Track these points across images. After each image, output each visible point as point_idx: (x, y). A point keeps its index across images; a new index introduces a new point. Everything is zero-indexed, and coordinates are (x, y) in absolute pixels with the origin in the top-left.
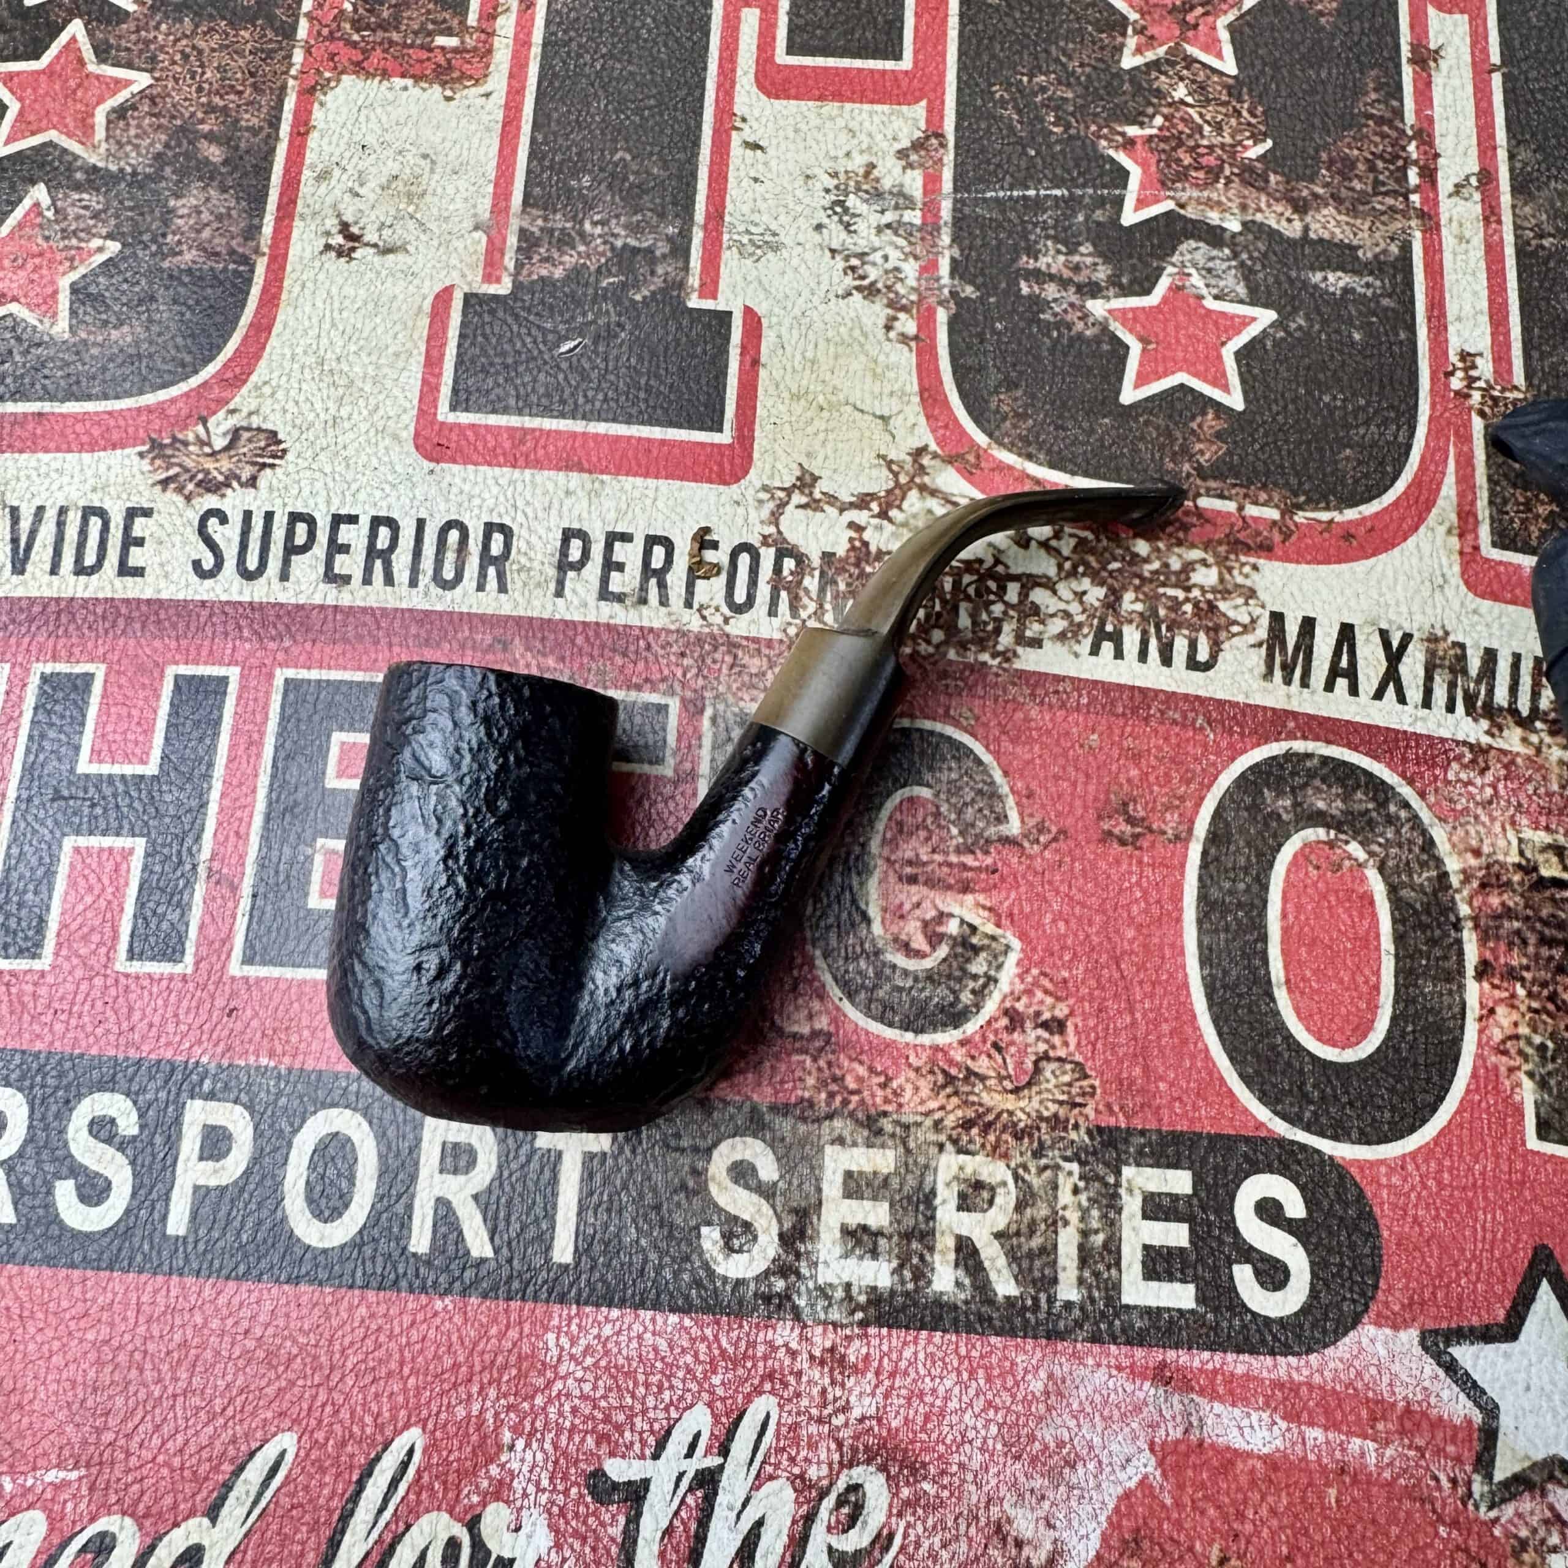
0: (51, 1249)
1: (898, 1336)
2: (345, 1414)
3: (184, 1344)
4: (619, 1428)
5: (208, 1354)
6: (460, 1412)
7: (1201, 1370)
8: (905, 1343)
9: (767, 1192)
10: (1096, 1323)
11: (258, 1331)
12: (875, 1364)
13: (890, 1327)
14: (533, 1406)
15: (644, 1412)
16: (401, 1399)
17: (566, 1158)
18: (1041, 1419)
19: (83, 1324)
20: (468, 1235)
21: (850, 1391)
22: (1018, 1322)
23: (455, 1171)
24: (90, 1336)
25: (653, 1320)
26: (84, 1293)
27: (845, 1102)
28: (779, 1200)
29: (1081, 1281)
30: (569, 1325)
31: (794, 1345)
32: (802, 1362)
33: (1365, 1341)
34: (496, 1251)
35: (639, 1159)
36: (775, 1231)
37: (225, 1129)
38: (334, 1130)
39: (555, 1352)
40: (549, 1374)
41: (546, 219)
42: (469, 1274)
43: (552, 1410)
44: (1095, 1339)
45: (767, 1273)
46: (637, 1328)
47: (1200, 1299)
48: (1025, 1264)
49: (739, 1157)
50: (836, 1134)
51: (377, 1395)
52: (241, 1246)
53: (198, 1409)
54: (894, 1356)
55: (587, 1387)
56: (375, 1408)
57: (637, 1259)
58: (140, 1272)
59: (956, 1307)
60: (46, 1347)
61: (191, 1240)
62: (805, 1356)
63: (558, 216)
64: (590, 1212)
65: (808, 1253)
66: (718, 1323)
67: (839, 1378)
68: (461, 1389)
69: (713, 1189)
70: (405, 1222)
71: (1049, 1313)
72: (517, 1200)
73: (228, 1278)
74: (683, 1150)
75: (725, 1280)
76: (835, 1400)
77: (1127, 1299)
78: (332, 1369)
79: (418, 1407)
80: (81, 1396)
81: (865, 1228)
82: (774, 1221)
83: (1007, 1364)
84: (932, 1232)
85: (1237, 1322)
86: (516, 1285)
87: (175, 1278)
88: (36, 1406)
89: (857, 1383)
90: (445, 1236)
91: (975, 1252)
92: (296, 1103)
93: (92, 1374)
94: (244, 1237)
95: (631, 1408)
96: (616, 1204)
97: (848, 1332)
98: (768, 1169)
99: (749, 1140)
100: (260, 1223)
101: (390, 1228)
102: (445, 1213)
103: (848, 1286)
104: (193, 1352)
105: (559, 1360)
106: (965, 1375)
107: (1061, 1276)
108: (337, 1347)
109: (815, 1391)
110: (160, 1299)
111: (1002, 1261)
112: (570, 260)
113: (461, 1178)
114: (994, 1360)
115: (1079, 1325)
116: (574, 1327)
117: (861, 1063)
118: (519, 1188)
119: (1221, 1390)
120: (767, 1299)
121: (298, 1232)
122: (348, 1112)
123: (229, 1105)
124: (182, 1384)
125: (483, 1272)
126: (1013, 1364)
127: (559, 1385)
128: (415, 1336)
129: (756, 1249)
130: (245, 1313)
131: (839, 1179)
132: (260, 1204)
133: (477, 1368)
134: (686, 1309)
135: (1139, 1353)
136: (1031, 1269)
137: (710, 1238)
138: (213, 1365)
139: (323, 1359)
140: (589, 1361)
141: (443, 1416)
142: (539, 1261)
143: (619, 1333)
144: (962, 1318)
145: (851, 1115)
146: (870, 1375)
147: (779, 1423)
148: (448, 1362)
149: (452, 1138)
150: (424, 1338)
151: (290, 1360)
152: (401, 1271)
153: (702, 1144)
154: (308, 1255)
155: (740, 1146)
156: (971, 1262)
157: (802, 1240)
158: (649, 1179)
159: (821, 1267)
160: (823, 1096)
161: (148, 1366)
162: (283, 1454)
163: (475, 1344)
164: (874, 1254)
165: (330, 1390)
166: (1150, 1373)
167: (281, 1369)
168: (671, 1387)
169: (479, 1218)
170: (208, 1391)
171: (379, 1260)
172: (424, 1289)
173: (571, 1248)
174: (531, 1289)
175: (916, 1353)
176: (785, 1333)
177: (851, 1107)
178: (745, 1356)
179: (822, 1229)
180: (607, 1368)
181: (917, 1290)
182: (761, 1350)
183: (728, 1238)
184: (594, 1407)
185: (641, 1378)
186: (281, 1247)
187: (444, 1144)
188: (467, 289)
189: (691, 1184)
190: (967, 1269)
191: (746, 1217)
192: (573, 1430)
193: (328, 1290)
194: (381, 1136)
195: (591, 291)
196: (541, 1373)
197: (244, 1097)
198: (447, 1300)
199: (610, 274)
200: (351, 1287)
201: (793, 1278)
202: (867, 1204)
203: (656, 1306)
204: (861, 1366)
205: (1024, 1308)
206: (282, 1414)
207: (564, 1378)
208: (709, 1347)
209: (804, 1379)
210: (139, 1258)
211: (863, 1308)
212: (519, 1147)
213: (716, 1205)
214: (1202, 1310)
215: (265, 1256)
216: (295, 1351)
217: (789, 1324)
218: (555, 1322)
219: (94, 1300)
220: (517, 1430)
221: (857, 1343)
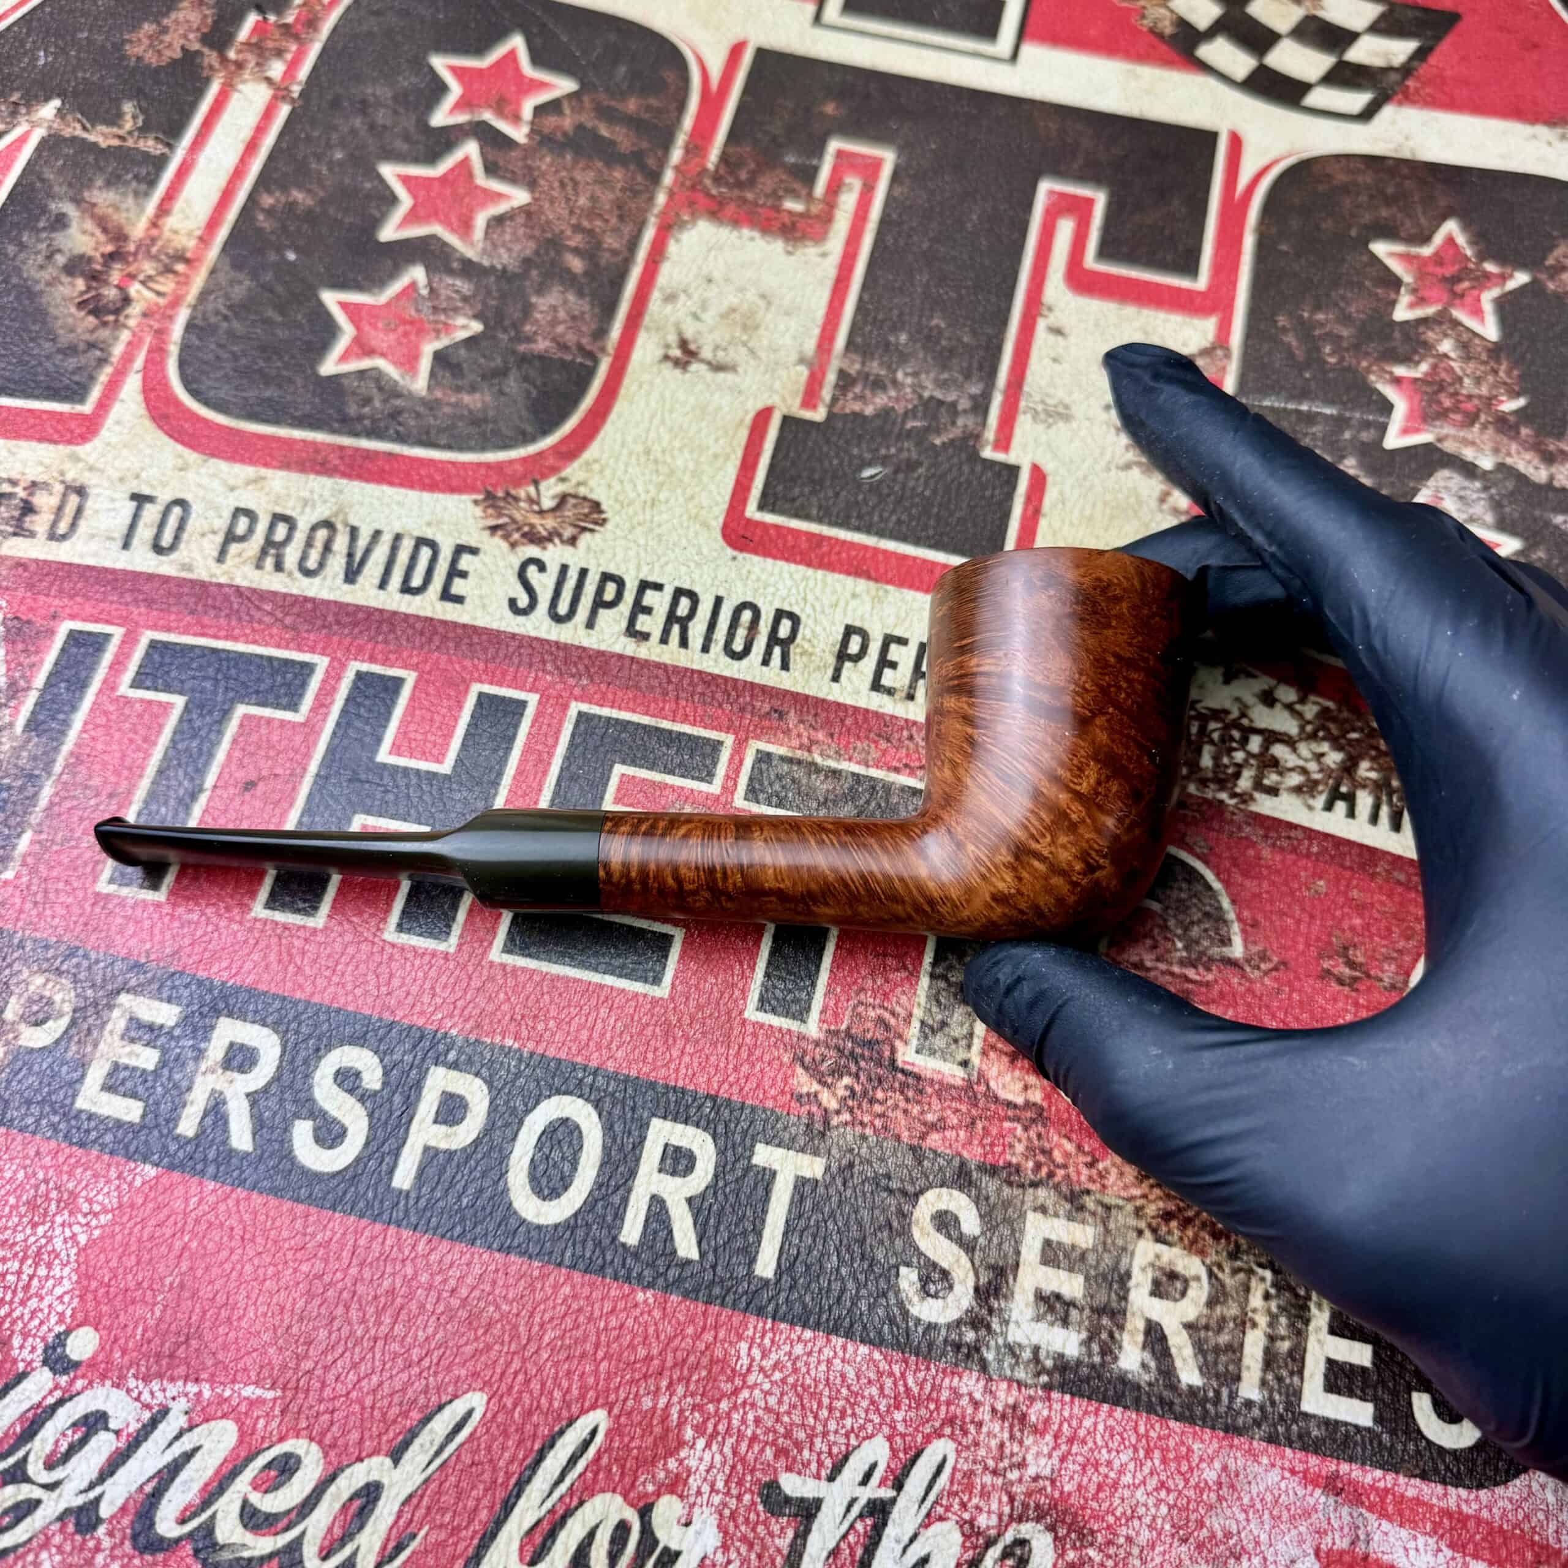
0: (279, 1181)
1: (1079, 1406)
2: (535, 1386)
3: (392, 1292)
4: (798, 1446)
5: (414, 1306)
6: (647, 1403)
7: (1372, 1487)
8: (1086, 1413)
9: (968, 1245)
10: (1275, 1426)
11: (464, 1292)
12: (1055, 1427)
13: (1073, 1395)
14: (717, 1410)
15: (825, 1434)
16: (591, 1380)
17: (779, 1178)
18: (1211, 1507)
19: (299, 1255)
20: (677, 1234)
21: (1028, 1449)
22: (1198, 1411)
23: (674, 1173)
24: (305, 1268)
25: (844, 1348)
26: (305, 1227)
27: (1051, 1175)
28: (978, 1255)
29: (1264, 1383)
30: (763, 1337)
31: (978, 1396)
32: (985, 1414)
33: (1535, 1486)
34: (702, 1255)
35: (849, 1192)
36: (971, 1283)
37: (462, 1098)
38: (564, 1115)
39: (745, 1361)
40: (738, 1382)
41: (863, 364)
42: (673, 1273)
43: (736, 1417)
44: (1272, 1439)
45: (959, 1323)
46: (828, 1353)
47: (1378, 1419)
48: (1210, 1358)
49: (943, 1207)
50: (1040, 1201)
51: (569, 1373)
52: (460, 1209)
53: (396, 1355)
54: (1074, 1423)
55: (772, 1401)
56: (565, 1384)
57: (836, 1286)
58: (361, 1216)
59: (1138, 1387)
60: (261, 1271)
61: (413, 1195)
62: (988, 1408)
63: (875, 364)
64: (796, 1235)
65: (1000, 1310)
66: (906, 1362)
67: (1018, 1434)
68: (651, 1381)
69: (916, 1233)
70: (619, 1215)
71: (1229, 1408)
72: (728, 1209)
73: (443, 1236)
74: (891, 1191)
75: (918, 1321)
76: (1012, 1455)
77: (1307, 1406)
78: (529, 1340)
79: (608, 1390)
80: (287, 1321)
81: (1058, 1297)
82: (971, 1274)
83: (1184, 1450)
84: (1124, 1312)
85: (1411, 1446)
86: (717, 1291)
87: (392, 1229)
88: (244, 1324)
89: (1035, 1442)
90: (655, 1232)
91: (1163, 1338)
92: (533, 1085)
93: (301, 1303)
94: (465, 1201)
95: (813, 1428)
96: (822, 1233)
97: (1032, 1392)
98: (971, 1223)
99: (956, 1193)
100: (481, 1191)
101: (604, 1217)
102: (658, 1209)
103: (1036, 1349)
104: (399, 1300)
105: (749, 1370)
106: (1142, 1453)
107: (1245, 1375)
108: (537, 1319)
109: (994, 1443)
110: (376, 1246)
111: (1188, 1351)
112: (881, 400)
113: (678, 1180)
114: (1172, 1443)
115: (1257, 1423)
116: (767, 1341)
117: (1070, 1139)
118: (732, 1199)
119: (1390, 1508)
120: (957, 1347)
121: (516, 1205)
122: (580, 1101)
123: (470, 1077)
124: (384, 1329)
125: (687, 1272)
126: (1190, 1450)
127: (745, 1394)
128: (613, 1322)
129: (951, 1298)
130: (455, 1273)
131: (1038, 1245)
132: (484, 1174)
133: (669, 1363)
134: (878, 1342)
135: (1314, 1461)
136: (1216, 1363)
137: (908, 1279)
138: (416, 1317)
139: (521, 1329)
140: (777, 1376)
141: (630, 1403)
142: (742, 1271)
143: (809, 1354)
144: (1144, 1398)
145: (1056, 1187)
146: (1049, 1438)
147: (954, 1469)
148: (642, 1352)
149: (675, 1141)
150: (621, 1326)
151: (489, 1326)
152: (609, 1258)
153: (910, 1189)
154: (522, 1229)
155: (945, 1197)
156: (1158, 1347)
157: (997, 1297)
158: (856, 1212)
159: (1012, 1326)
160: (1030, 1164)
161: (354, 1306)
162: (469, 1413)
163: (670, 1340)
164: (1065, 1322)
165: (524, 1361)
166: (1322, 1482)
167: (481, 1331)
168: (854, 1415)
169: (689, 1221)
170: (409, 1340)
171: (590, 1244)
172: (628, 1279)
173: (773, 1265)
174: (729, 1299)
175: (1095, 1424)
176: (970, 1383)
177: (1057, 1179)
178: (929, 1398)
179: (1017, 1290)
180: (794, 1386)
181: (1103, 1364)
182: (945, 1395)
183: (925, 1281)
184: (778, 1420)
185: (826, 1401)
186: (498, 1215)
187: (666, 1145)
188: (785, 411)
189: (895, 1224)
190: (1153, 1353)
191: (945, 1265)
192: (754, 1439)
193: (536, 1264)
194: (608, 1128)
195: (896, 430)
196: (730, 1380)
197: (485, 1072)
198: (649, 1294)
199: (915, 417)
200: (560, 1265)
201: (983, 1332)
202: (1063, 1274)
203: (849, 1335)
204: (1040, 1426)
205: (1206, 1399)
206: (475, 1375)
207: (752, 1388)
208: (895, 1384)
209: (985, 1429)
210: (361, 1205)
211: (1049, 1373)
212: (737, 1160)
213: (917, 1249)
214: (1378, 1429)
215: (482, 1222)
216: (497, 1316)
217: (975, 1374)
218: (750, 1332)
219: (313, 1235)
220: (699, 1430)
221: (1039, 1405)
